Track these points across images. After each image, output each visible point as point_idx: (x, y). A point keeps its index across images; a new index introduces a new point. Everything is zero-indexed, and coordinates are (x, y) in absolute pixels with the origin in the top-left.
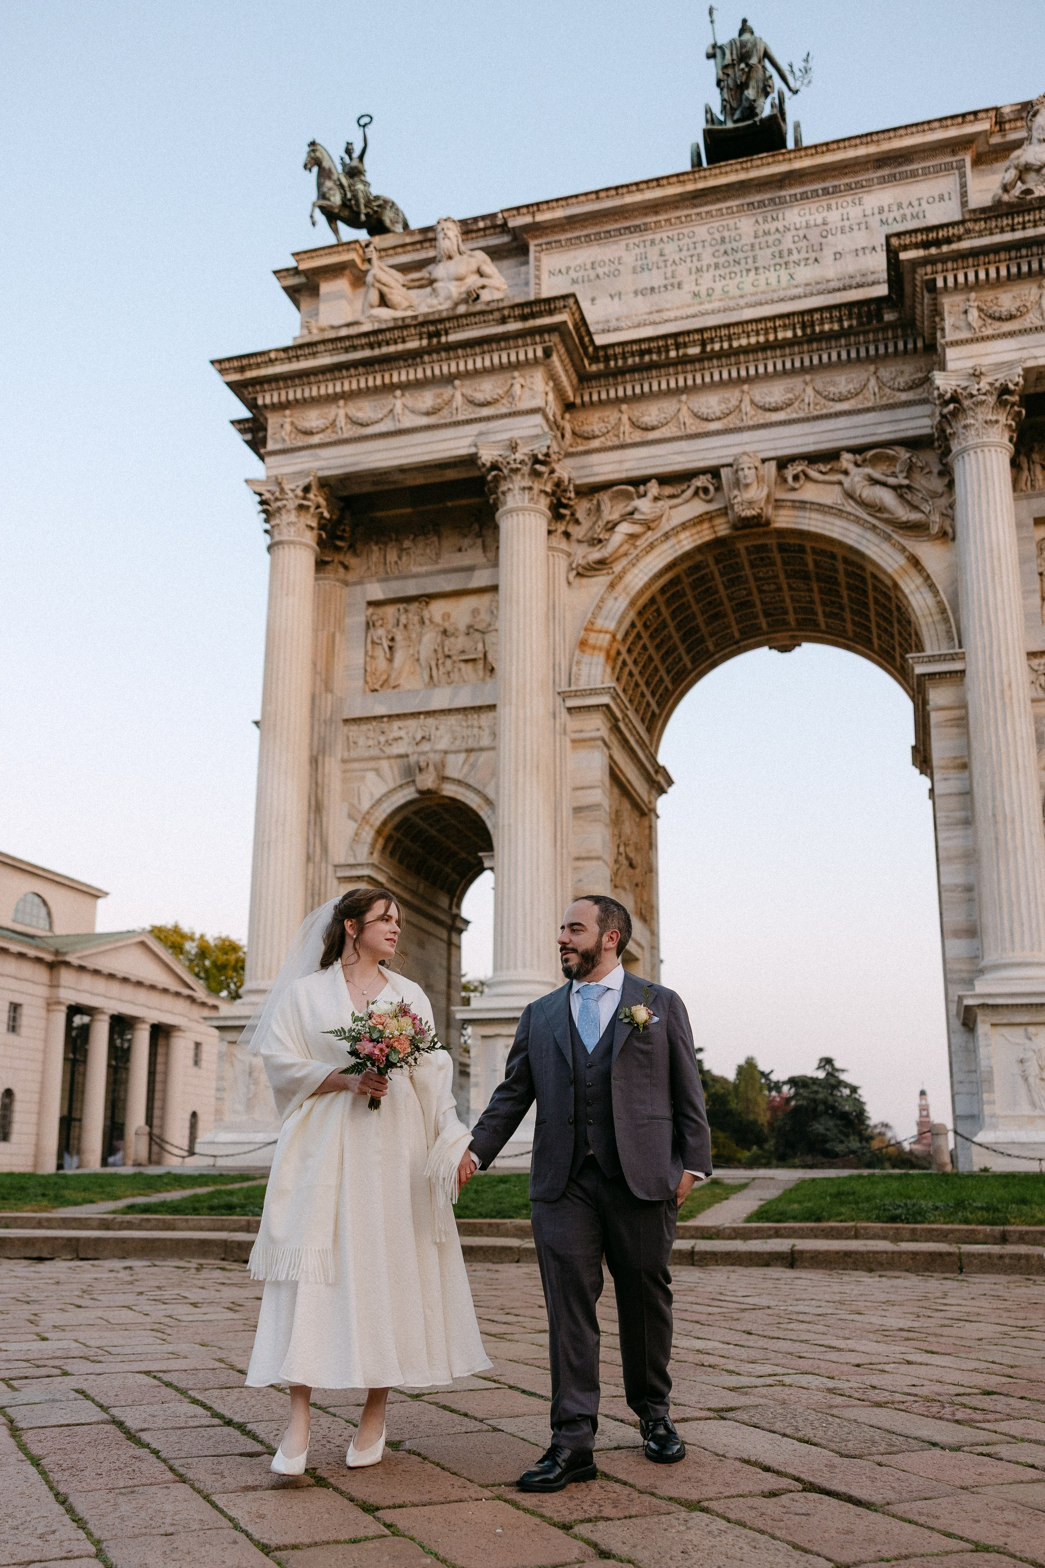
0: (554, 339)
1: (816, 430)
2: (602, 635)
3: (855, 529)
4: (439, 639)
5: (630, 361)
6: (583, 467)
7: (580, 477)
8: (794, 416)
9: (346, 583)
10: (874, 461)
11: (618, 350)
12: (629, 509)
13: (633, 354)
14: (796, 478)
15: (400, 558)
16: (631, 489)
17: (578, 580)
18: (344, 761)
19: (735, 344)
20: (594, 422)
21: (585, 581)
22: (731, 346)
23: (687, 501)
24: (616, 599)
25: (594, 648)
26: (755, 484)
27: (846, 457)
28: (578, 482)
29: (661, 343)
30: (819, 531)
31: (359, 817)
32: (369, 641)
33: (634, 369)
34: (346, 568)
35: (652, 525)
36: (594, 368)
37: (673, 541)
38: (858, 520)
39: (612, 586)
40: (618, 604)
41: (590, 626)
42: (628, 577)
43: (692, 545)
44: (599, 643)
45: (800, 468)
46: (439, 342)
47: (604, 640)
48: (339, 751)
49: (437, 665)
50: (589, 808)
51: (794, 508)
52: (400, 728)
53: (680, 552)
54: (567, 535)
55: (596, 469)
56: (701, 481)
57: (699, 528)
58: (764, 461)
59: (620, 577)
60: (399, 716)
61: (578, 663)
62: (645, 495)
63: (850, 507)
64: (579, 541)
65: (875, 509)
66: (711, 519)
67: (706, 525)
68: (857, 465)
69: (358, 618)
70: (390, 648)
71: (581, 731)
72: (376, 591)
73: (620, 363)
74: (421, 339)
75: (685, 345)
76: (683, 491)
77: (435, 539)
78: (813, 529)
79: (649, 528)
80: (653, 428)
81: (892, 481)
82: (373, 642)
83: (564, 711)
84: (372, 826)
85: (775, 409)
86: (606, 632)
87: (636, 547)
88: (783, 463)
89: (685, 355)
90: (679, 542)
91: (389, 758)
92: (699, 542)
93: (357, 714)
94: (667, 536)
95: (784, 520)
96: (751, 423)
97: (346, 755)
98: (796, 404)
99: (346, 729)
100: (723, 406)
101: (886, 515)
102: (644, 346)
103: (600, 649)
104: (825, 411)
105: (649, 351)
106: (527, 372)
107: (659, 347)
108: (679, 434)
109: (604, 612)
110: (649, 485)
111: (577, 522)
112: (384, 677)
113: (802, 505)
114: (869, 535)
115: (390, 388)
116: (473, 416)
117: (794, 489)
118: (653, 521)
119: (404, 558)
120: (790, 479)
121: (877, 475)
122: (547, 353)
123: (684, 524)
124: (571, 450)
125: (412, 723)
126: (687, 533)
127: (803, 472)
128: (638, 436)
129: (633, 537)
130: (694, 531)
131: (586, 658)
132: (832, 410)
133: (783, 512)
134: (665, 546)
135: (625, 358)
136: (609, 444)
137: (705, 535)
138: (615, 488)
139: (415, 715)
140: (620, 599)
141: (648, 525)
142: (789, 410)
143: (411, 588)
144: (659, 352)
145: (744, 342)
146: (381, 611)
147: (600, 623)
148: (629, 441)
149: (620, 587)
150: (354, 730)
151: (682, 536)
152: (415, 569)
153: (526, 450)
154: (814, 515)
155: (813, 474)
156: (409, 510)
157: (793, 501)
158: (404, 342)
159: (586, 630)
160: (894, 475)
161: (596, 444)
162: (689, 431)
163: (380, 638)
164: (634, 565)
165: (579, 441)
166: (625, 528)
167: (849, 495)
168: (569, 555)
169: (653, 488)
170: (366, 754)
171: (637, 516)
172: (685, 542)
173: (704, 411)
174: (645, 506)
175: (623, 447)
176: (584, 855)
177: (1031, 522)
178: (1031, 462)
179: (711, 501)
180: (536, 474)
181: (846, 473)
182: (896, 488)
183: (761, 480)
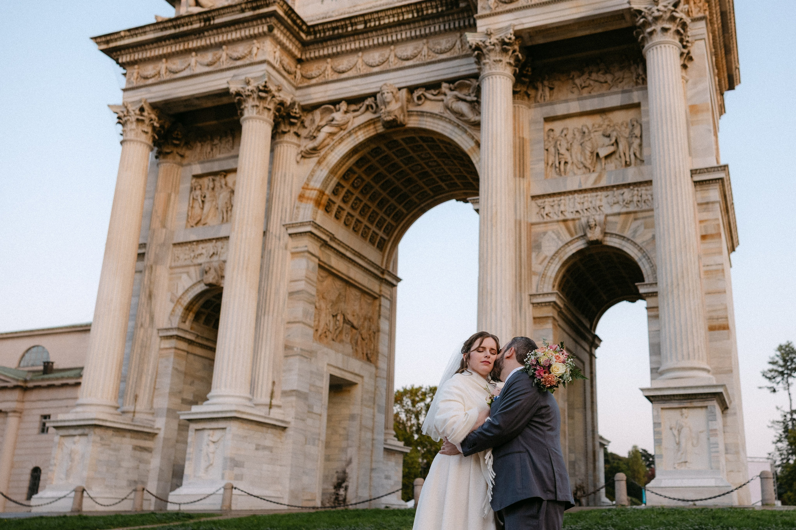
0: (273, 21)
1: (428, 70)
2: (313, 191)
3: (449, 126)
4: (228, 196)
5: (327, 34)
6: (306, 95)
7: (304, 101)
8: (418, 62)
9: (181, 165)
10: (460, 87)
11: (320, 28)
12: (330, 118)
13: (329, 30)
14: (419, 98)
15: (212, 150)
16: (331, 107)
17: (303, 160)
18: (171, 268)
19: (382, 22)
20: (313, 69)
21: (306, 160)
22: (380, 23)
23: (363, 113)
24: (322, 170)
25: (308, 199)
26: (394, 102)
27: (444, 85)
28: (302, 103)
29: (343, 23)
30: (431, 128)
31: (175, 300)
32: (191, 198)
33: (331, 38)
34: (182, 156)
35: (343, 127)
36: (309, 38)
37: (354, 136)
38: (450, 122)
39: (319, 163)
40: (322, 173)
41: (306, 186)
42: (329, 158)
43: (364, 138)
44: (311, 196)
45: (420, 93)
46: (210, 24)
47: (314, 194)
48: (169, 261)
49: (227, 211)
50: (298, 292)
51: (418, 115)
52: (203, 248)
53: (357, 142)
54: (297, 135)
55: (313, 96)
56: (369, 101)
57: (368, 128)
58: (400, 89)
59: (324, 158)
60: (202, 241)
61: (298, 208)
62: (339, 110)
63: (448, 114)
64: (306, 138)
65: (460, 115)
66: (374, 123)
67: (372, 127)
68: (451, 90)
69: (186, 185)
70: (203, 202)
71: (297, 248)
72: (198, 169)
73: (322, 35)
74: (200, 22)
75: (356, 24)
76: (360, 108)
77: (231, 138)
78: (428, 127)
79: (341, 129)
80: (343, 72)
81: (468, 98)
82: (193, 198)
83: (287, 236)
84: (182, 306)
85: (407, 59)
86: (315, 190)
87: (333, 140)
88: (411, 89)
89: (356, 30)
90: (357, 137)
91: (195, 265)
92: (368, 136)
93: (181, 240)
94: (350, 133)
95: (413, 122)
96: (394, 67)
97: (173, 265)
98: (419, 56)
99: (174, 249)
100: (381, 58)
101: (465, 118)
102: (334, 25)
103: (311, 199)
104: (434, 59)
105: (337, 28)
106: (261, 40)
107: (342, 26)
108: (357, 75)
109: (315, 178)
110: (341, 104)
111: (304, 127)
112: (198, 218)
113: (422, 114)
114: (457, 130)
115: (188, 52)
116: (232, 66)
117: (419, 105)
118: (343, 125)
119: (214, 150)
120: (415, 99)
121: (460, 95)
122: (271, 29)
123: (359, 126)
124: (300, 85)
125: (210, 245)
126: (362, 132)
127: (423, 94)
128: (336, 76)
129: (332, 134)
130: (366, 130)
131: (303, 205)
132: (437, 59)
133: (413, 118)
134: (350, 139)
135: (325, 32)
136: (321, 81)
137: (371, 132)
138: (323, 107)
139: (210, 240)
140: (324, 170)
141: (341, 127)
142: (415, 60)
143: (216, 167)
144: (342, 28)
145: (387, 21)
146: (201, 181)
147: (312, 184)
148: (330, 79)
149: (324, 163)
150: (179, 249)
151: (359, 133)
152: (218, 156)
153: (256, 84)
154: (429, 119)
155: (428, 95)
156: (214, 122)
157: (417, 112)
158: (191, 24)
159: (303, 188)
160: (469, 95)
161: (314, 81)
162: (362, 73)
163: (197, 196)
164: (332, 151)
165: (305, 80)
166: (327, 129)
167: (447, 107)
168: (299, 146)
169: (343, 106)
170: (185, 263)
171: (334, 122)
172: (360, 137)
173: (371, 61)
174: (338, 116)
175: (327, 83)
176: (292, 320)
177: (542, 120)
178: (544, 86)
179: (375, 113)
180: (260, 98)
181: (445, 94)
182: (471, 102)
183: (397, 100)
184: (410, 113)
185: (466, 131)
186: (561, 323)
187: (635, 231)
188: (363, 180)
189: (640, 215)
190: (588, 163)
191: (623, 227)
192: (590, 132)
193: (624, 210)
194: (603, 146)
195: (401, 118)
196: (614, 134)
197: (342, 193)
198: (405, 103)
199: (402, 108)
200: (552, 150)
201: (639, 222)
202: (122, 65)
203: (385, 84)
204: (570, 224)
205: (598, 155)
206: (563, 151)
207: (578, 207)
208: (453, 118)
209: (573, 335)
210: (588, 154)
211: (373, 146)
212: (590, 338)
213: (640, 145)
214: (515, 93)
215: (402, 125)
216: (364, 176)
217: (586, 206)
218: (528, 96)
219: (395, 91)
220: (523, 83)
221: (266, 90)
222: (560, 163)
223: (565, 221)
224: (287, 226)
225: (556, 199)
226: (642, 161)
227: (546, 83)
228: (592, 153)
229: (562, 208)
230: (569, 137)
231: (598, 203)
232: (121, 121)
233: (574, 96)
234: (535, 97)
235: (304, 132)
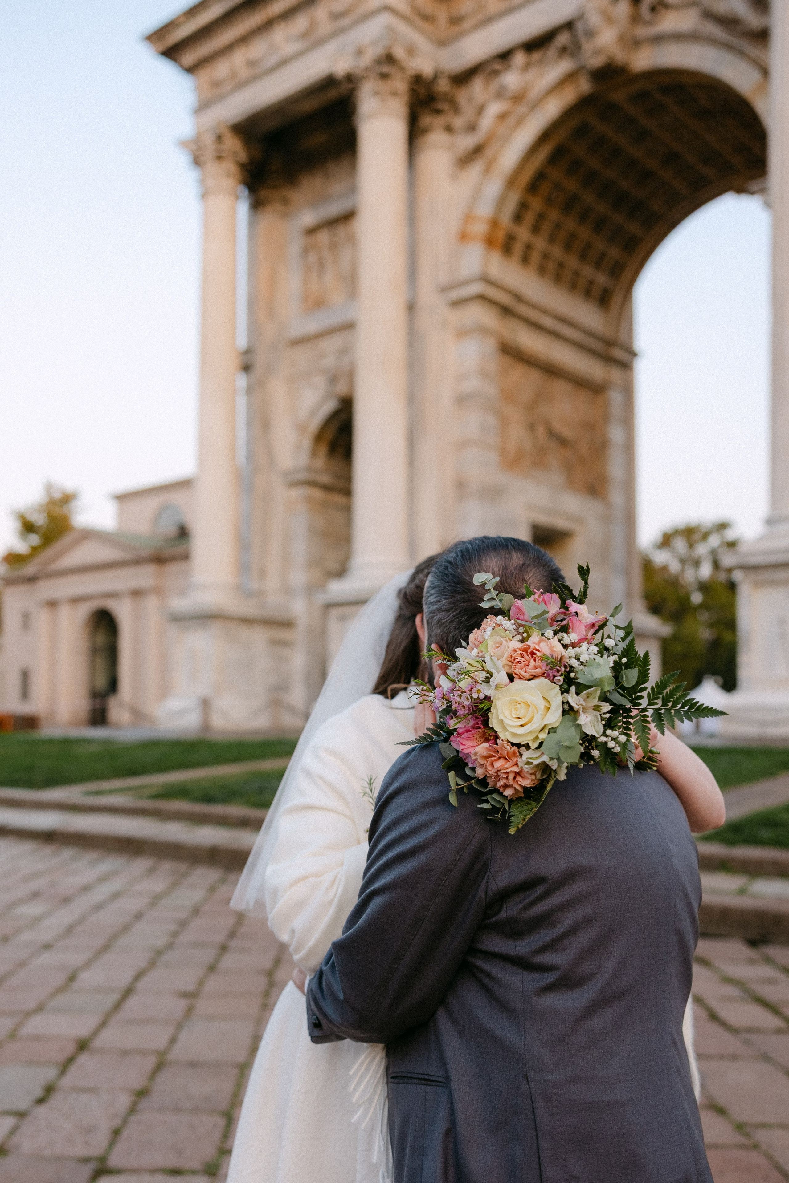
2: (479, 223)
3: (710, 52)
6: (456, 54)
7: (453, 65)
9: (284, 216)
12: (498, 86)
14: (652, 10)
16: (499, 65)
17: (461, 169)
18: (288, 380)
21: (466, 170)
23: (552, 65)
24: (492, 182)
25: (473, 237)
26: (605, 27)
28: (452, 71)
31: (300, 427)
32: (305, 267)
34: (285, 201)
35: (521, 98)
39: (485, 172)
40: (493, 186)
41: (468, 216)
42: (502, 159)
43: (559, 110)
44: (477, 231)
48: (285, 369)
50: (470, 395)
51: (652, 44)
52: (327, 345)
53: (548, 120)
54: (448, 129)
55: (467, 53)
57: (562, 91)
59: (494, 160)
60: (327, 333)
61: (458, 255)
62: (511, 68)
63: (708, 28)
64: (461, 132)
65: (730, 23)
66: (573, 78)
67: (570, 86)
69: (295, 248)
70: (321, 270)
71: (462, 323)
72: (308, 219)
76: (545, 54)
78: (668, 64)
79: (519, 102)
82: (307, 267)
83: (446, 307)
84: (309, 434)
86: (483, 219)
87: (507, 125)
90: (546, 110)
91: (319, 372)
92: (565, 105)
93: (297, 336)
94: (534, 105)
95: (643, 60)
97: (289, 374)
99: (289, 351)
101: (742, 28)
103: (478, 237)
109: (481, 198)
110: (512, 56)
111: (458, 113)
112: (316, 298)
113: (659, 39)
114: (724, 55)
115: (270, 23)
117: (650, 24)
118: (521, 94)
119: (328, 183)
120: (645, 13)
123: (548, 89)
124: (445, 37)
125: (337, 337)
126: (552, 99)
129: (503, 115)
130: (559, 94)
131: (466, 250)
133: (641, 52)
134: (533, 118)
136: (478, 21)
137: (569, 96)
138: (488, 68)
139: (339, 330)
140: (496, 181)
141: (518, 98)
143: (334, 210)
146: (314, 237)
147: (476, 212)
148: (493, 12)
149: (495, 170)
150: (296, 350)
151: (548, 103)
154: (671, 47)
157: (651, 37)
159: (464, 220)
161: (466, 24)
163: (312, 263)
164: (504, 145)
165: (452, 25)
166: (494, 108)
167: (707, 15)
168: (453, 148)
169: (519, 58)
170: (303, 372)
171: (503, 93)
172: (551, 109)
174: (509, 81)
175: (489, 20)
176: (464, 442)
179: (574, 58)
180: (384, 76)
183: (611, 22)
184: (636, 43)
185: (742, 55)
188: (563, 189)
195: (620, 56)
197: (530, 217)
198: (626, 26)
202: (191, 70)
208: (718, 32)
211: (575, 122)
215: (624, 71)
216: (565, 182)
219: (606, 9)
221: (389, 59)
224: (445, 289)
232: (197, 161)
235: (458, 122)
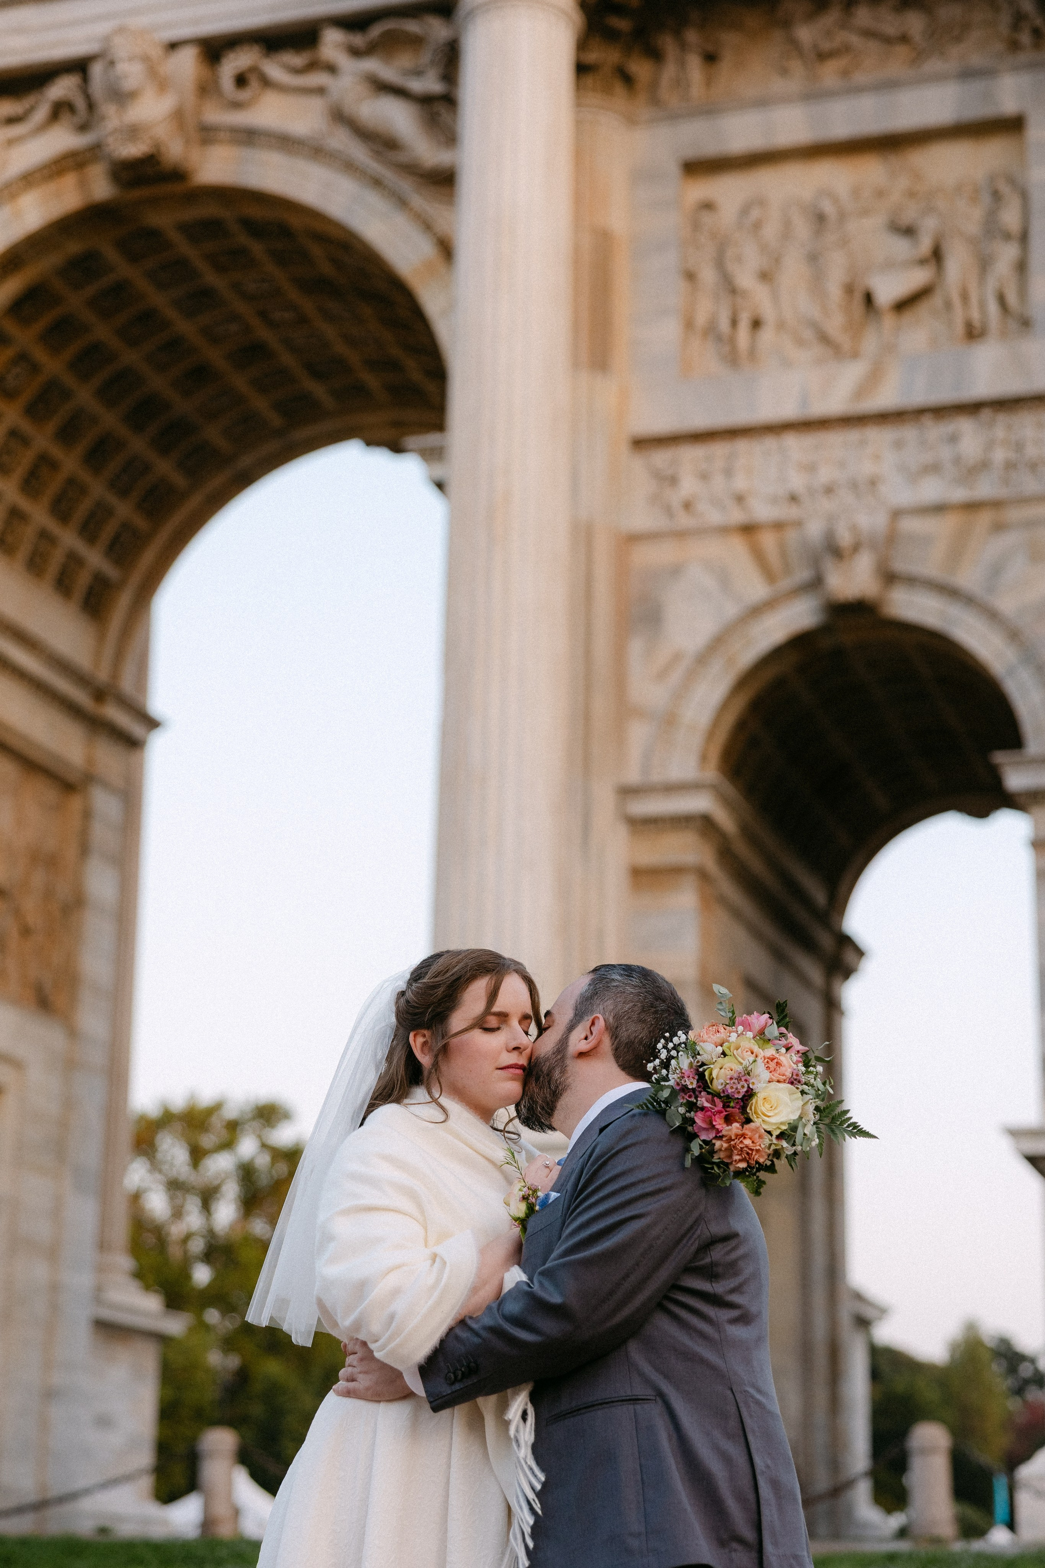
3: (347, 185)
10: (386, 46)
14: (241, 81)
23: (38, 131)
27: (332, 36)
37: (7, 211)
38: (349, 167)
43: (45, 218)
45: (246, 62)
51: (236, 142)
56: (62, 88)
57: (58, 184)
58: (173, 46)
63: (341, 140)
65: (384, 144)
67: (72, 178)
68: (354, 54)
76: (32, 109)
78: (272, 186)
81: (417, 86)
88: (213, 49)
92: (58, 212)
95: (217, 167)
113: (249, 137)
114: (372, 198)
117: (237, 105)
120: (228, 84)
121: (388, 72)
123: (27, 174)
126: (37, 194)
127: (254, 67)
137: (67, 198)
154: (273, 157)
155: (274, 72)
157: (233, 129)
160: (418, 73)
167: (339, 116)
172: (30, 213)
177: (673, 169)
178: (683, 46)
179: (83, 128)
181: (331, 69)
182: (425, 101)
183: (162, 85)
184: (208, 135)
185: (402, 203)
186: (727, 887)
187: (996, 570)
188: (35, 368)
189: (1013, 514)
190: (835, 324)
191: (955, 555)
192: (842, 216)
193: (959, 494)
194: (889, 265)
195: (175, 150)
196: (929, 227)
198: (190, 98)
199: (178, 116)
200: (708, 275)
201: (1009, 540)
203: (121, 30)
204: (768, 541)
205: (869, 299)
206: (746, 279)
207: (797, 481)
208: (359, 152)
209: (770, 931)
210: (834, 290)
211: (74, 247)
212: (826, 941)
213: (1022, 267)
214: (582, 69)
215: (178, 175)
216: (40, 355)
217: (825, 474)
218: (627, 79)
219: (156, 53)
220: (611, 36)
222: (734, 323)
223: (748, 530)
225: (719, 450)
226: (1026, 323)
227: (692, 36)
228: (849, 289)
229: (740, 483)
230: (771, 231)
231: (867, 468)
233: (794, 84)
234: (654, 86)
